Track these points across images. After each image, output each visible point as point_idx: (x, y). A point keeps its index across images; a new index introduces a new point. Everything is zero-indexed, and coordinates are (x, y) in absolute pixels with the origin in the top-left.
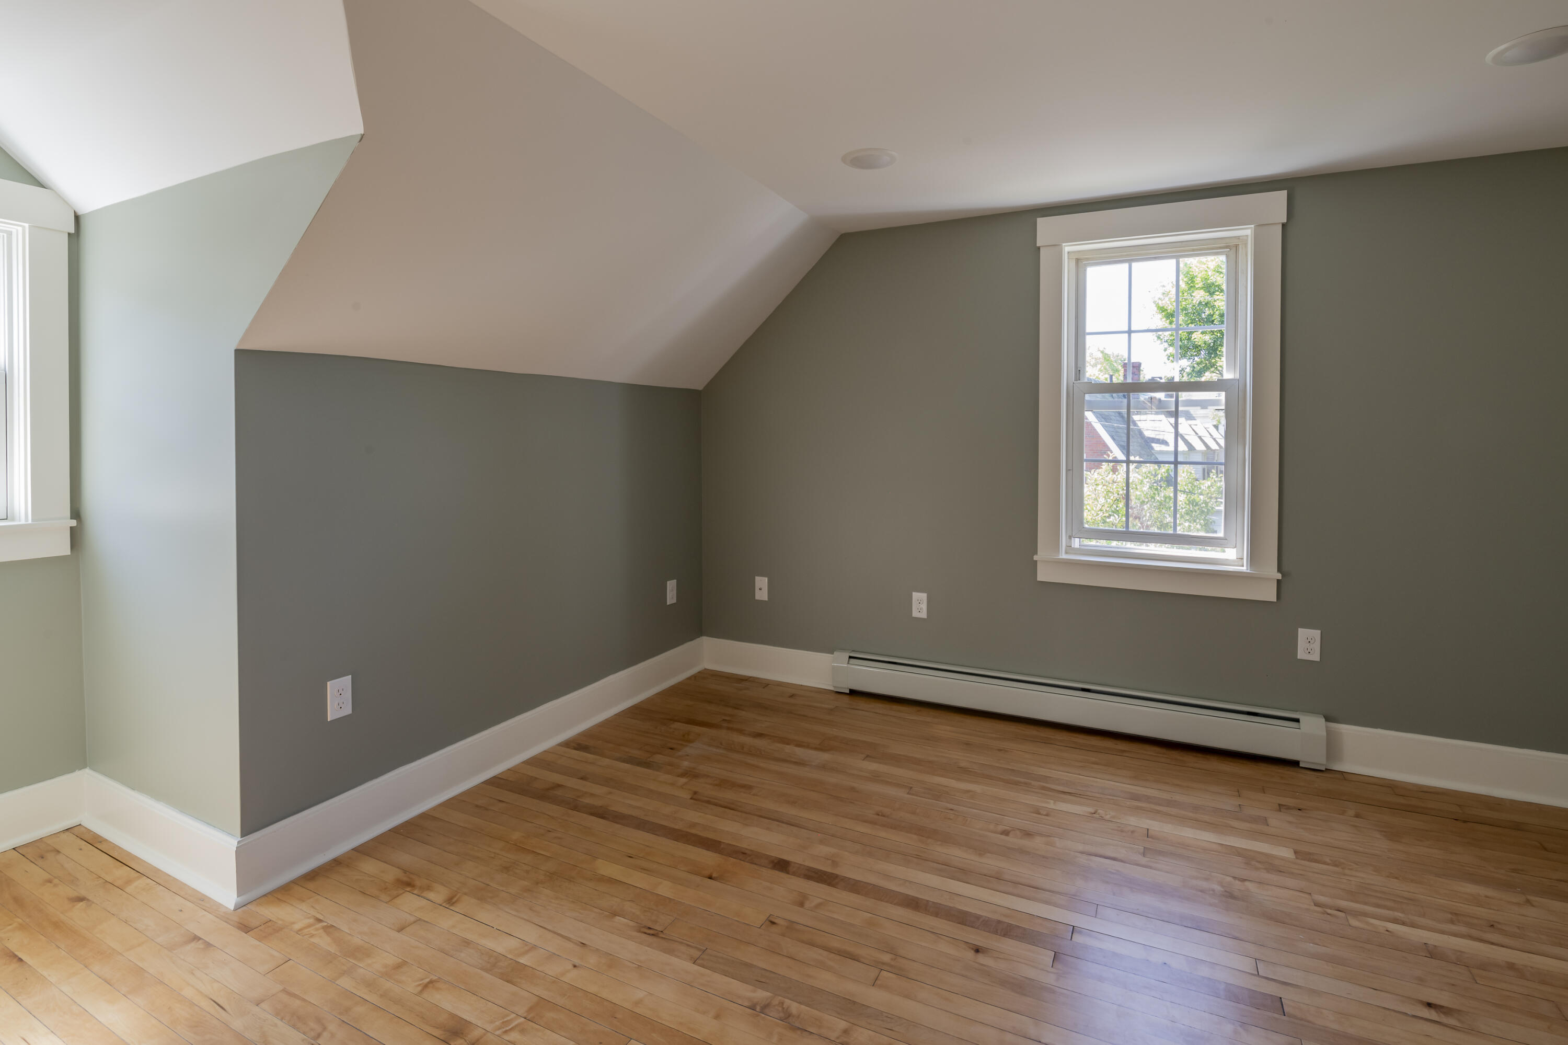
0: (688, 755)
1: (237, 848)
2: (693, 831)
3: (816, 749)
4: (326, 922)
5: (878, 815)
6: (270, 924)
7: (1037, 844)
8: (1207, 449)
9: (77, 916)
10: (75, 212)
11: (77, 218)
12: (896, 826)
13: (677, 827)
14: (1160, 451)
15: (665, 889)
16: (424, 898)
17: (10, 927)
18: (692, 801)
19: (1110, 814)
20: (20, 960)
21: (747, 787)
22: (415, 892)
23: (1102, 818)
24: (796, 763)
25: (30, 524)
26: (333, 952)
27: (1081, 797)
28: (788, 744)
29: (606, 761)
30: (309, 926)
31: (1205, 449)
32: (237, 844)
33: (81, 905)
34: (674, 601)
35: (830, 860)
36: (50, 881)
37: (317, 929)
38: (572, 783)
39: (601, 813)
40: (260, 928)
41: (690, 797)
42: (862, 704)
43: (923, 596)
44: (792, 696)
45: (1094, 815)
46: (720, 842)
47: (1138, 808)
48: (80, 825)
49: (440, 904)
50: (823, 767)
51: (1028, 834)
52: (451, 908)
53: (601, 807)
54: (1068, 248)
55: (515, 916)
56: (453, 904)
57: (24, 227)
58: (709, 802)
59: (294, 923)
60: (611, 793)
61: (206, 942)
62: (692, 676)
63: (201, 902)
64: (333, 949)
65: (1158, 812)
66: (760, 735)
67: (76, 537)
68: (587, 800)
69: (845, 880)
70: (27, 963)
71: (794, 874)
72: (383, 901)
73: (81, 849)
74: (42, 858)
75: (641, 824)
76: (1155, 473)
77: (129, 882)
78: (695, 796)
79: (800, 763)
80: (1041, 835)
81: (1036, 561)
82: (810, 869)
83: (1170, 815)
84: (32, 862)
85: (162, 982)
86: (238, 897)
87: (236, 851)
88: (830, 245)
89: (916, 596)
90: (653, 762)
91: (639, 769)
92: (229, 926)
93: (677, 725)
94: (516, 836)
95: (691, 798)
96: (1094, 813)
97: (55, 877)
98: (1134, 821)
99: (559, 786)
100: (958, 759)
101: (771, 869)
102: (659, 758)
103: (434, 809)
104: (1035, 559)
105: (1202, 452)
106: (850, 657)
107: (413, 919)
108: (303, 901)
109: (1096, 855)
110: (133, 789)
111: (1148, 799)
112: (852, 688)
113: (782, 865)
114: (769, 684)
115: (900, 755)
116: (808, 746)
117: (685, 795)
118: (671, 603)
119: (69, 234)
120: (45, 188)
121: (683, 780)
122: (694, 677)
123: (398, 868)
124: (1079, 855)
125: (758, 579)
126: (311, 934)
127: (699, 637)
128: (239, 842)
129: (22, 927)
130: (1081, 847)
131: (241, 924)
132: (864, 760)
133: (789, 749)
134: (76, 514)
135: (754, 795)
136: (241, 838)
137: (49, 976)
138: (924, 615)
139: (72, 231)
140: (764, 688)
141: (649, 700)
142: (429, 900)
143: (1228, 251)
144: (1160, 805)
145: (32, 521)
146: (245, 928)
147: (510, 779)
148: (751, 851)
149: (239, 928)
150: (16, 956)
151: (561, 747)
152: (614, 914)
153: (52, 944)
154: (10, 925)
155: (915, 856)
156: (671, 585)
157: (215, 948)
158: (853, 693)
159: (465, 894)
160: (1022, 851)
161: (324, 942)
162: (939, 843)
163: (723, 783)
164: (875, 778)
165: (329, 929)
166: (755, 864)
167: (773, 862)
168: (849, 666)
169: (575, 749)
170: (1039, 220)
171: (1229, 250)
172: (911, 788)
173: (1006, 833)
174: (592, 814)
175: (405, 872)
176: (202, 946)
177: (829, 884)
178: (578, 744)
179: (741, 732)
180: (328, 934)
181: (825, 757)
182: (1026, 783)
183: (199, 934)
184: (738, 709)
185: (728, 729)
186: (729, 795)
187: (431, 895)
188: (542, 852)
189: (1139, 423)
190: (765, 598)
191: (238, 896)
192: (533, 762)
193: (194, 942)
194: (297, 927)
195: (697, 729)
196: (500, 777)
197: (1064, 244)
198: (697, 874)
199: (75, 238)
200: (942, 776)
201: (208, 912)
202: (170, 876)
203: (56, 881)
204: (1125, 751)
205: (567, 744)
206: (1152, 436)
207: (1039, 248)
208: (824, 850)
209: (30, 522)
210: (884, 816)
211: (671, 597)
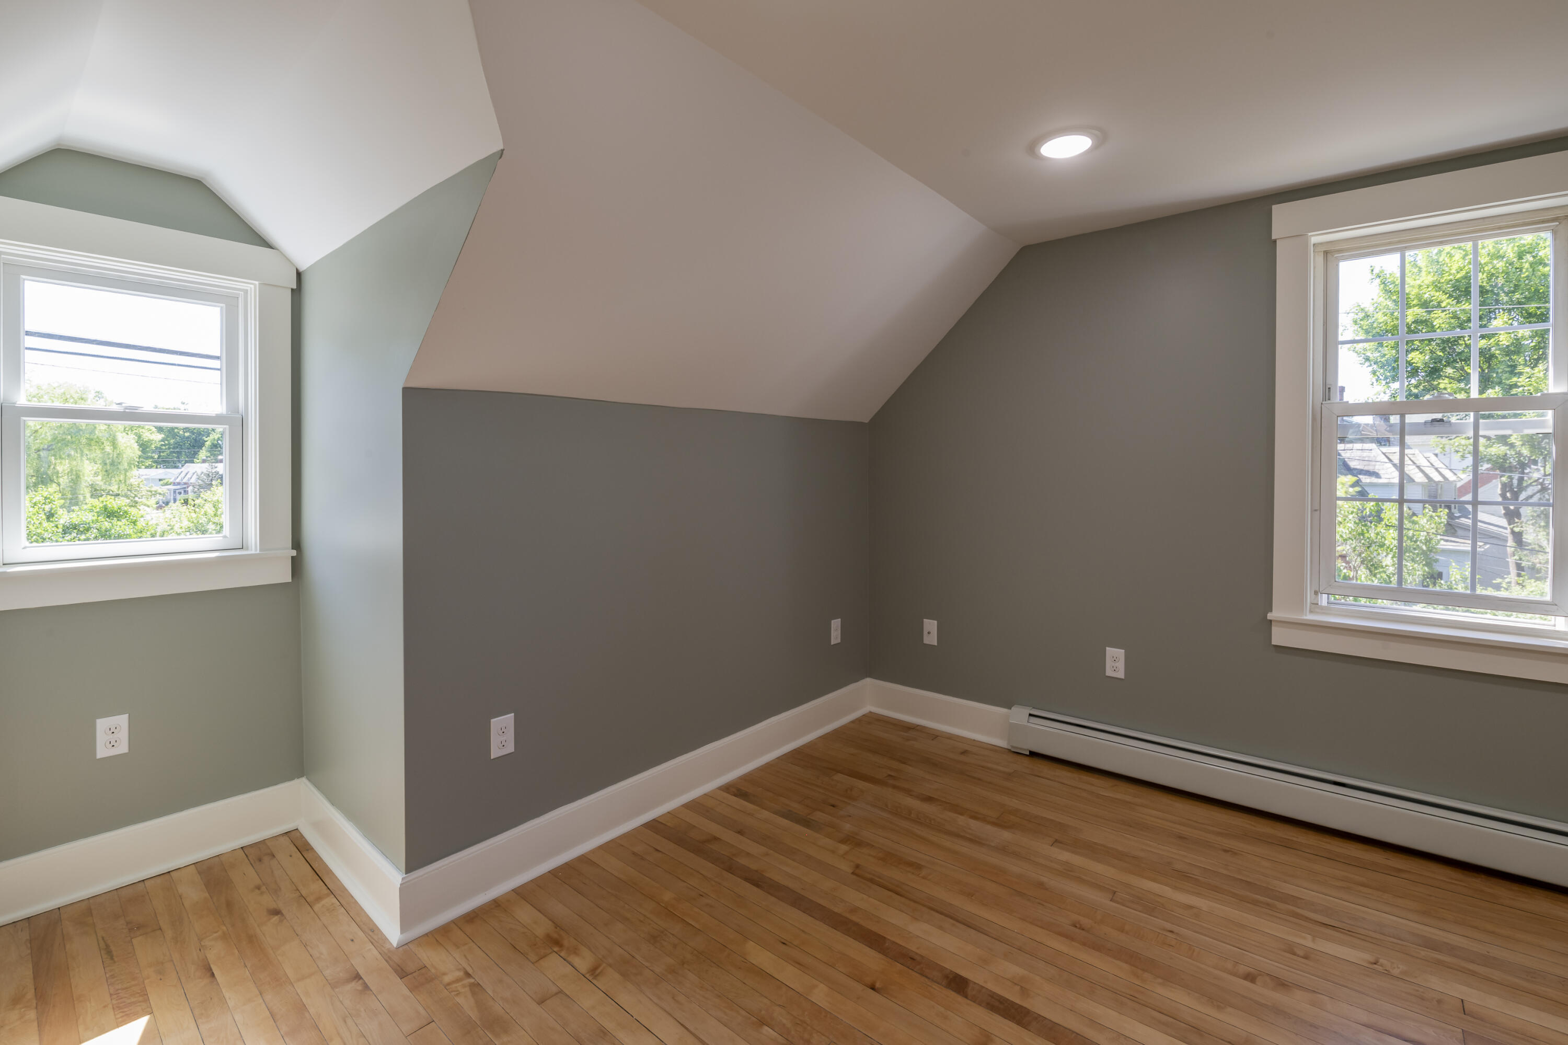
0: (850, 816)
1: (401, 885)
2: (854, 918)
3: (994, 824)
4: (474, 978)
5: (1076, 927)
6: (423, 971)
7: (1295, 1001)
8: (1429, 481)
9: (269, 931)
10: (297, 270)
11: (299, 275)
12: (1098, 946)
13: (836, 910)
14: (1370, 483)
15: (820, 995)
16: (570, 964)
17: (215, 935)
18: (854, 877)
19: (1398, 968)
20: (213, 975)
21: (916, 867)
22: (562, 954)
23: (1387, 974)
24: (971, 840)
25: (259, 554)
26: (474, 1019)
27: (1351, 936)
28: (961, 814)
29: (765, 814)
30: (458, 980)
31: (1427, 481)
32: (401, 880)
33: (276, 918)
34: (839, 641)
35: (1018, 985)
36: (258, 888)
37: (464, 986)
38: (729, 836)
39: (757, 880)
40: (414, 974)
41: (852, 871)
42: (1046, 769)
43: (1120, 653)
44: (965, 752)
45: (1375, 966)
46: (885, 938)
47: (1440, 963)
48: (297, 829)
49: (583, 973)
50: (1003, 850)
51: (1282, 984)
52: (594, 981)
53: (757, 871)
54: (1316, 238)
55: (656, 1004)
56: (595, 978)
57: (255, 285)
58: (872, 881)
59: (444, 974)
60: (767, 854)
61: (365, 983)
62: (857, 719)
63: (371, 933)
64: (474, 1015)
65: (1473, 974)
66: (929, 799)
67: (297, 565)
68: (743, 861)
69: (1038, 1018)
70: (217, 980)
71: (974, 1000)
72: (529, 960)
73: (291, 856)
74: (260, 861)
75: (798, 901)
76: (1363, 507)
77: (319, 899)
78: (857, 871)
79: (976, 841)
80: (1300, 987)
81: (1271, 621)
82: (993, 995)
83: (1493, 981)
84: (251, 864)
85: (317, 1027)
86: (401, 934)
87: (400, 888)
88: (1009, 261)
89: (1110, 651)
90: (813, 820)
91: (798, 827)
92: (389, 967)
93: (839, 777)
94: (668, 896)
95: (853, 873)
96: (1375, 964)
97: (264, 884)
98: (1437, 984)
99: (716, 839)
100: (1173, 858)
101: (945, 987)
102: (819, 816)
103: (593, 851)
104: (1268, 618)
105: (1422, 484)
106: (1030, 715)
107: (554, 989)
108: (458, 948)
109: (1391, 1034)
110: (333, 804)
111: (1451, 949)
112: (1031, 750)
113: (958, 984)
114: (938, 736)
115: (1095, 843)
116: (984, 819)
117: (845, 867)
118: (835, 643)
119: (292, 290)
120: (273, 249)
121: (844, 848)
122: (858, 721)
123: (550, 920)
124: (1363, 1029)
125: (926, 621)
126: (458, 991)
127: (864, 679)
128: (403, 879)
129: (225, 937)
130: (1363, 1016)
131: (399, 966)
132: (1051, 846)
133: (962, 820)
134: (297, 544)
135: (924, 878)
136: (406, 874)
137: (230, 999)
138: (1121, 674)
139: (295, 287)
140: (933, 740)
141: (811, 745)
142: (574, 968)
143: (1557, 225)
144: (1473, 962)
145: (260, 551)
146: (402, 973)
147: (669, 824)
148: (921, 956)
149: (396, 971)
150: (211, 969)
151: (722, 792)
152: (762, 1022)
153: (242, 960)
154: (216, 932)
155: (1128, 996)
156: (836, 624)
157: (371, 992)
158: (1033, 754)
159: (610, 965)
160: (1278, 1011)
161: (466, 1003)
162: (1160, 980)
163: (890, 858)
164: (1068, 872)
165: (476, 988)
166: (926, 977)
167: (946, 977)
168: (1029, 724)
169: (735, 795)
170: (1274, 207)
171: (1558, 223)
172: (1115, 893)
173: (1250, 978)
174: (747, 879)
175: (556, 926)
176: (360, 988)
177: (1019, 1023)
178: (736, 789)
179: (908, 792)
180: (474, 994)
181: (1006, 835)
182: (1268, 904)
183: (361, 972)
184: (904, 763)
185: (894, 787)
186: (894, 874)
187: (576, 961)
188: (693, 923)
189: (1343, 453)
190: (935, 642)
191: (402, 932)
192: (692, 806)
193: (355, 981)
194: (447, 979)
195: (861, 784)
196: (660, 821)
197: (1310, 234)
198: (859, 981)
199: (297, 293)
200: (1154, 880)
201: (375, 946)
202: (352, 897)
203: (263, 888)
204: (1400, 870)
205: (727, 788)
206: (1358, 467)
207: (1275, 241)
208: (1013, 970)
209: (258, 552)
210: (1083, 929)
211: (836, 637)
